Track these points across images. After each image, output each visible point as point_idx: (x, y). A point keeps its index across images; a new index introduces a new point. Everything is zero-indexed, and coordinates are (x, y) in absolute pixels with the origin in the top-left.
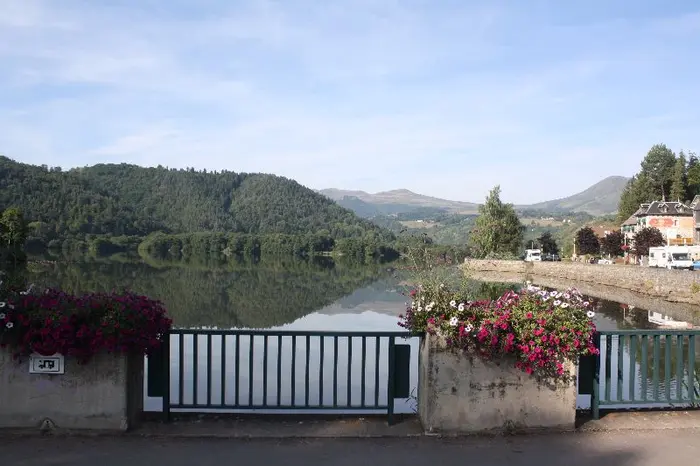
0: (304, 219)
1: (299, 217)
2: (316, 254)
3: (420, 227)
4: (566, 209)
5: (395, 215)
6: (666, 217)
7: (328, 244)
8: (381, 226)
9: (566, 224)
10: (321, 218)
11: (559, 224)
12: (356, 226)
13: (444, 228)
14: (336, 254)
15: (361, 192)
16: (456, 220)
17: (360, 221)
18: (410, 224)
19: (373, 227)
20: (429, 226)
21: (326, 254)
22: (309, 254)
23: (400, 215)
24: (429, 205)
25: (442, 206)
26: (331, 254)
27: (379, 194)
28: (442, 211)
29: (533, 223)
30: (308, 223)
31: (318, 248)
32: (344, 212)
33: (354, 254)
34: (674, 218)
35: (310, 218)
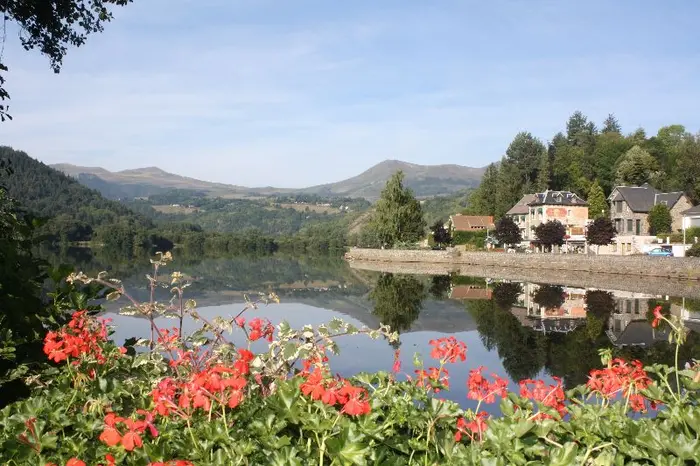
0: (39, 201)
1: (32, 198)
2: (70, 244)
3: (177, 211)
4: (341, 194)
5: (146, 198)
6: (560, 207)
7: (85, 232)
8: (135, 211)
9: (344, 211)
10: (62, 200)
11: (337, 211)
12: (107, 211)
13: (206, 214)
14: (96, 245)
15: (101, 170)
16: (220, 205)
17: (110, 205)
18: (164, 209)
19: (127, 213)
20: (189, 211)
21: (82, 244)
22: (61, 244)
23: (151, 197)
24: (185, 187)
25: (202, 187)
26: (90, 244)
27: (123, 172)
28: (201, 194)
29: (307, 209)
30: (44, 206)
31: (72, 237)
32: (88, 193)
33: (120, 244)
34: (568, 208)
35: (46, 200)
